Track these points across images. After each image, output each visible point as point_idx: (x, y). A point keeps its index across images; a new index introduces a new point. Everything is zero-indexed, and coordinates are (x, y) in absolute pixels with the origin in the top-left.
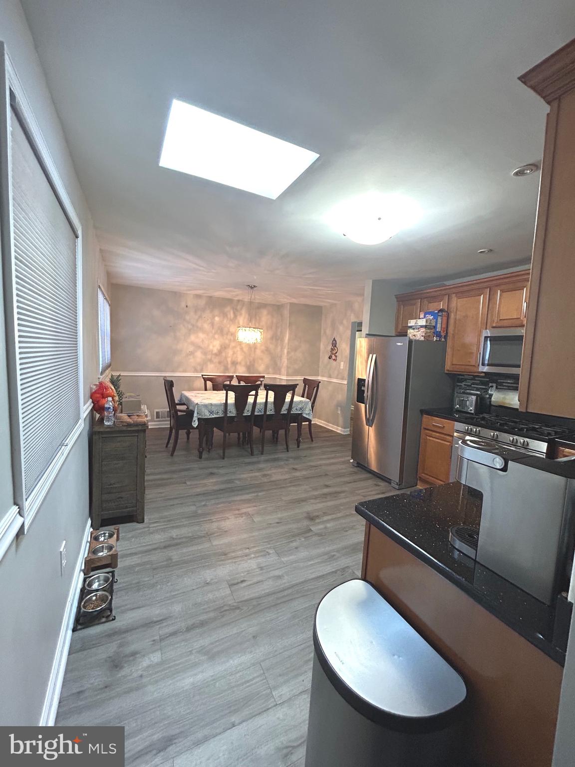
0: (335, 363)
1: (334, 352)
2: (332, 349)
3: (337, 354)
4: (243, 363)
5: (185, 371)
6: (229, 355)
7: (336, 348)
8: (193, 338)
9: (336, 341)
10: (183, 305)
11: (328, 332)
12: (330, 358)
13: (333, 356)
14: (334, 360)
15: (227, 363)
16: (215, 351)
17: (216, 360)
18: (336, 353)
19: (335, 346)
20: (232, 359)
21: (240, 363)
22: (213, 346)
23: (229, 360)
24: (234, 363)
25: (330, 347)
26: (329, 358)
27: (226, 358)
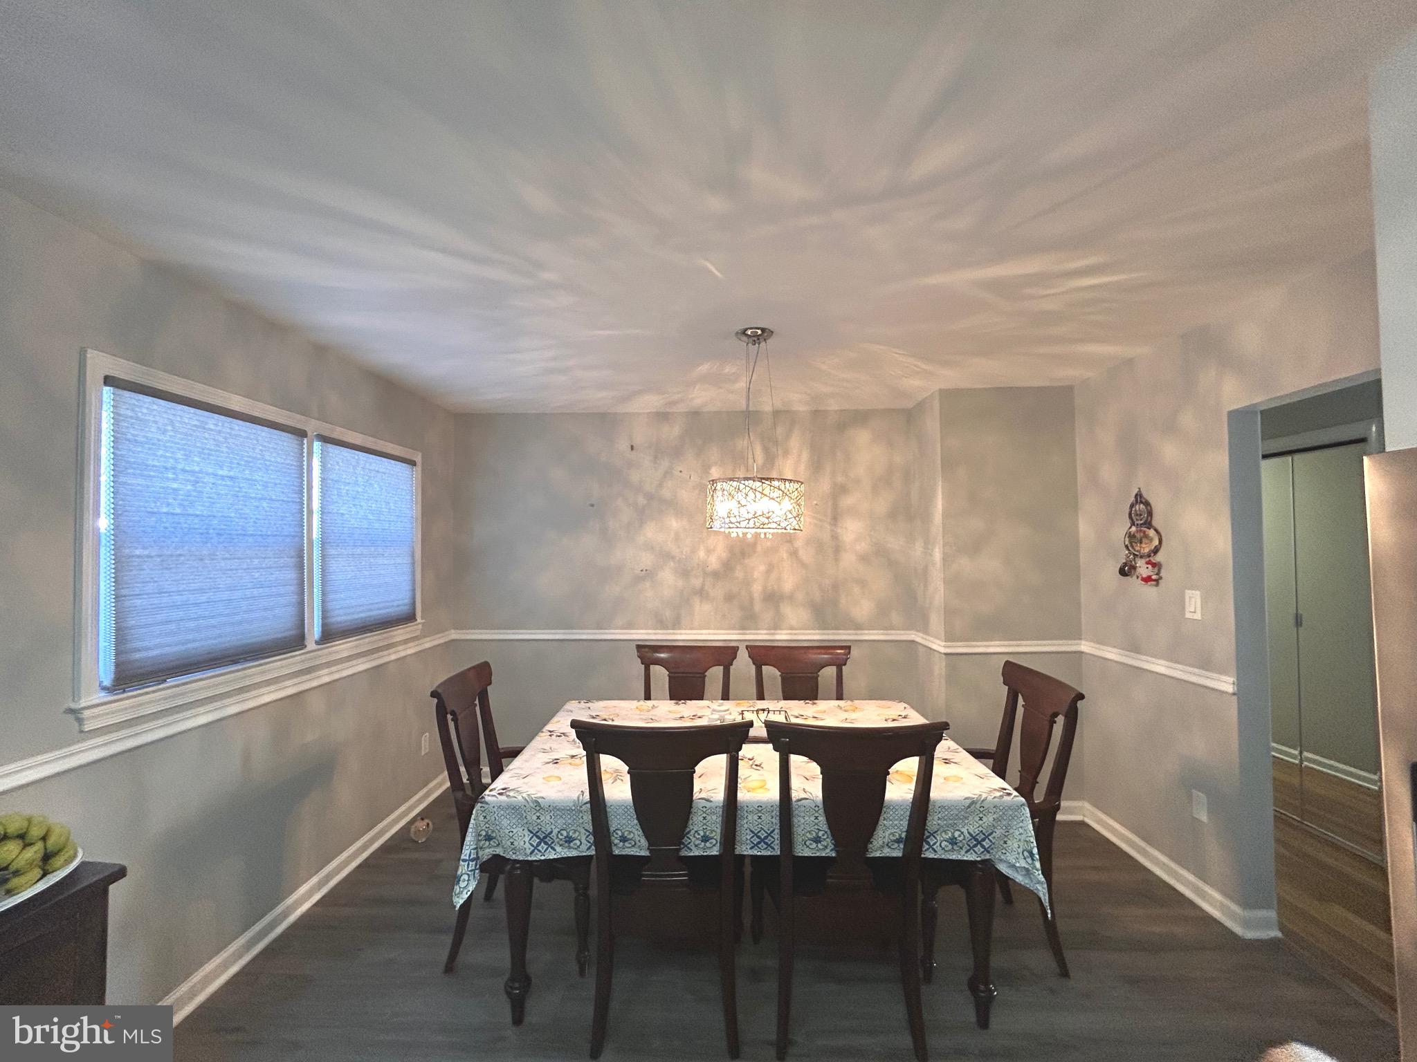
0: (1150, 591)
1: (1146, 549)
2: (1131, 536)
3: (1159, 558)
4: (800, 596)
5: (630, 626)
6: (756, 574)
7: (1151, 533)
8: (650, 532)
9: (1147, 504)
10: (623, 445)
11: (1109, 473)
12: (1126, 571)
13: (1140, 563)
14: (1147, 580)
15: (751, 599)
16: (714, 562)
17: (718, 592)
18: (1156, 551)
19: (1149, 524)
20: (765, 588)
21: (791, 598)
22: (709, 552)
23: (757, 588)
24: (773, 598)
25: (1121, 528)
26: (1123, 572)
27: (747, 583)
